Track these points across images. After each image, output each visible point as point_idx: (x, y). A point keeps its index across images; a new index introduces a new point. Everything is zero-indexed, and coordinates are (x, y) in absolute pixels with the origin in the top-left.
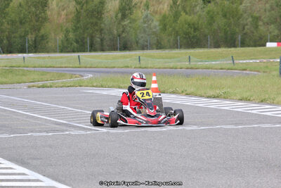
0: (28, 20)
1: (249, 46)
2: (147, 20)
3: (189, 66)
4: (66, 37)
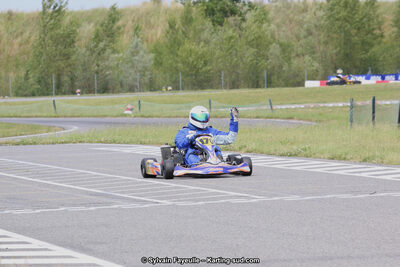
2: (136, 50)
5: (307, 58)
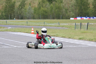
1: (64, 19)
2: (30, 9)
3: (44, 25)
4: (2, 14)
5: (71, 12)
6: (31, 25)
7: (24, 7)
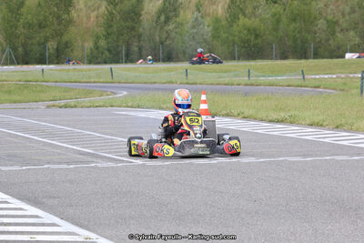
0: (48, 23)
1: (323, 58)
2: (196, 24)
3: (249, 82)
4: (96, 44)
6: (201, 81)
7: (176, 16)
